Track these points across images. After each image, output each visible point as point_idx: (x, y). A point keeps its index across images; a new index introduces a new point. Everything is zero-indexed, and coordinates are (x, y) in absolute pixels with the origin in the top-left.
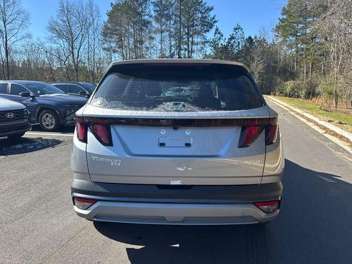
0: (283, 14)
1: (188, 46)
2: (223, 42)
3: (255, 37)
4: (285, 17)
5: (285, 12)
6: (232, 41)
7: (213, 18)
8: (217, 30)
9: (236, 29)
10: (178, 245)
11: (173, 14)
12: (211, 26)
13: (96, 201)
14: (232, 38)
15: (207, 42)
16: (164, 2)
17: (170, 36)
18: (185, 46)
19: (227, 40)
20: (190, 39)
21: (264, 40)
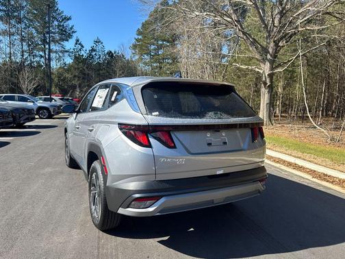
0: (138, 35)
1: (45, 54)
2: (84, 54)
3: (115, 52)
4: (140, 37)
5: (139, 33)
6: (94, 53)
7: (71, 28)
8: (78, 41)
9: (96, 42)
10: (192, 229)
11: (25, 17)
12: (70, 36)
13: (162, 197)
14: (93, 50)
15: (66, 51)
16: (13, 3)
17: (22, 40)
18: (41, 53)
19: (88, 52)
20: (47, 46)
21: (123, 56)
